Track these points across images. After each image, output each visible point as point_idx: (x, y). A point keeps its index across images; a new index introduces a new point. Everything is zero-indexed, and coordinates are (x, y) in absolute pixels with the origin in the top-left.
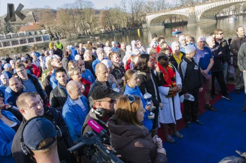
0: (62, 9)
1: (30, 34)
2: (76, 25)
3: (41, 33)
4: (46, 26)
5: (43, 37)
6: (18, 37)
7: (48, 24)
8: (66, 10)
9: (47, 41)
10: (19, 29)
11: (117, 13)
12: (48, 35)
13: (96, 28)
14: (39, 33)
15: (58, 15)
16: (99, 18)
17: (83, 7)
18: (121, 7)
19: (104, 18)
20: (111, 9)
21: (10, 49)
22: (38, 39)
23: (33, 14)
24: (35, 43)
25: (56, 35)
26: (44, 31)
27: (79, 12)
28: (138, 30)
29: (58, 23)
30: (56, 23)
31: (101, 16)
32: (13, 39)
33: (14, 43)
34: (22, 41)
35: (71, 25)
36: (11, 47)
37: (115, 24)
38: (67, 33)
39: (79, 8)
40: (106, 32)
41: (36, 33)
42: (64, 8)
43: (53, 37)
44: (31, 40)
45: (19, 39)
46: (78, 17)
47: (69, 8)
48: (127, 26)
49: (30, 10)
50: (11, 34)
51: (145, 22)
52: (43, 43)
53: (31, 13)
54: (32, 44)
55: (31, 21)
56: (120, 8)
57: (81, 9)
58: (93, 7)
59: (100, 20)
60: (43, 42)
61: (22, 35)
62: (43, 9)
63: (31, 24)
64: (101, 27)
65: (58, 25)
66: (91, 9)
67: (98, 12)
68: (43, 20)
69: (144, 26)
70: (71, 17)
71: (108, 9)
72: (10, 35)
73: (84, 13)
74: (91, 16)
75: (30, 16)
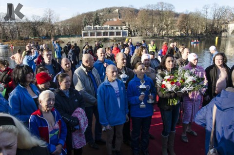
0: (144, 9)
1: (112, 28)
2: (153, 26)
3: (122, 29)
4: (127, 23)
5: (123, 32)
6: (102, 30)
7: (129, 21)
8: (147, 11)
9: (124, 36)
10: (104, 22)
11: (197, 18)
12: (127, 31)
13: (172, 31)
14: (119, 28)
15: (139, 14)
16: (177, 20)
17: (164, 9)
18: (202, 12)
19: (182, 22)
20: (191, 13)
21: (94, 39)
22: (118, 34)
23: (119, 11)
24: (115, 36)
25: (134, 33)
26: (124, 27)
27: (159, 13)
28: (217, 38)
29: (138, 22)
30: (136, 21)
31: (179, 19)
32: (98, 31)
33: (99, 34)
34: (105, 34)
35: (149, 25)
36: (95, 37)
37: (192, 29)
38: (144, 31)
39: (160, 9)
40: (182, 36)
41: (117, 28)
42: (146, 9)
43: (131, 33)
44: (112, 34)
45: (103, 31)
46: (157, 18)
47: (151, 9)
48: (205, 32)
49: (117, 8)
50: (97, 26)
51: (226, 30)
52: (121, 38)
53: (117, 10)
54: (112, 37)
55: (116, 17)
56: (200, 13)
57: (162, 11)
58: (173, 10)
59: (178, 23)
60: (121, 36)
61: (105, 28)
62: (128, 8)
63: (115, 20)
64: (177, 30)
65: (137, 23)
66: (170, 12)
67: (177, 15)
68: (125, 17)
69: (223, 34)
70: (151, 17)
71: (188, 13)
72: (97, 28)
73: (163, 15)
74: (170, 19)
75: (116, 13)
